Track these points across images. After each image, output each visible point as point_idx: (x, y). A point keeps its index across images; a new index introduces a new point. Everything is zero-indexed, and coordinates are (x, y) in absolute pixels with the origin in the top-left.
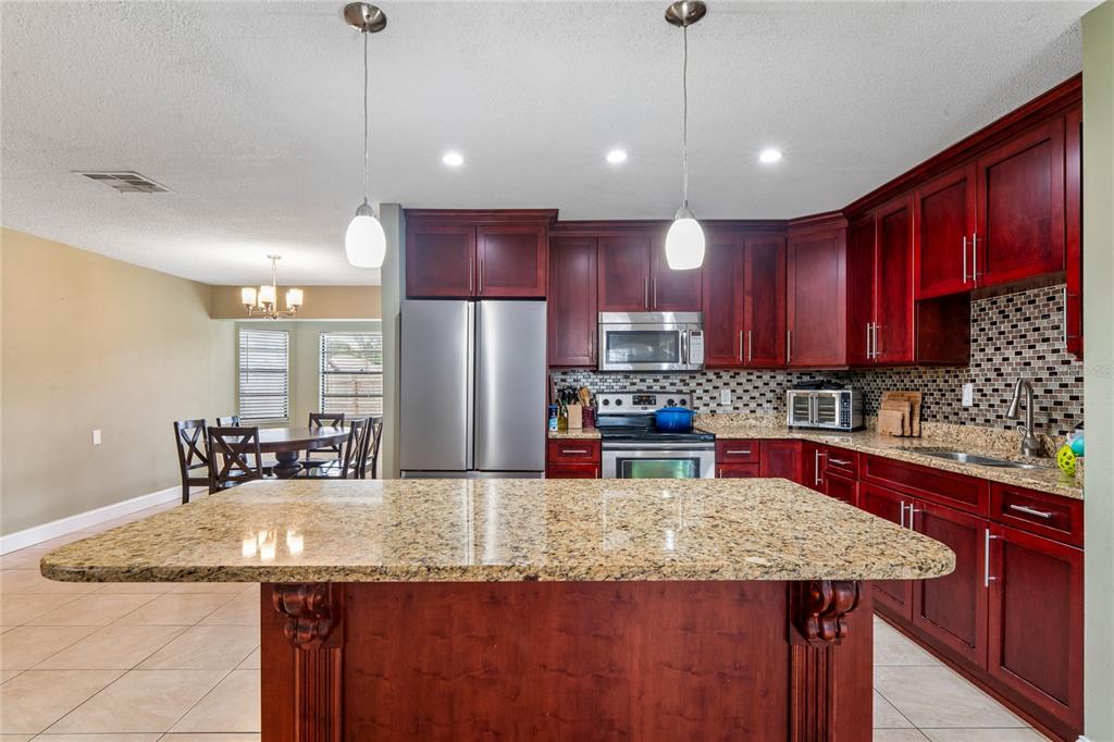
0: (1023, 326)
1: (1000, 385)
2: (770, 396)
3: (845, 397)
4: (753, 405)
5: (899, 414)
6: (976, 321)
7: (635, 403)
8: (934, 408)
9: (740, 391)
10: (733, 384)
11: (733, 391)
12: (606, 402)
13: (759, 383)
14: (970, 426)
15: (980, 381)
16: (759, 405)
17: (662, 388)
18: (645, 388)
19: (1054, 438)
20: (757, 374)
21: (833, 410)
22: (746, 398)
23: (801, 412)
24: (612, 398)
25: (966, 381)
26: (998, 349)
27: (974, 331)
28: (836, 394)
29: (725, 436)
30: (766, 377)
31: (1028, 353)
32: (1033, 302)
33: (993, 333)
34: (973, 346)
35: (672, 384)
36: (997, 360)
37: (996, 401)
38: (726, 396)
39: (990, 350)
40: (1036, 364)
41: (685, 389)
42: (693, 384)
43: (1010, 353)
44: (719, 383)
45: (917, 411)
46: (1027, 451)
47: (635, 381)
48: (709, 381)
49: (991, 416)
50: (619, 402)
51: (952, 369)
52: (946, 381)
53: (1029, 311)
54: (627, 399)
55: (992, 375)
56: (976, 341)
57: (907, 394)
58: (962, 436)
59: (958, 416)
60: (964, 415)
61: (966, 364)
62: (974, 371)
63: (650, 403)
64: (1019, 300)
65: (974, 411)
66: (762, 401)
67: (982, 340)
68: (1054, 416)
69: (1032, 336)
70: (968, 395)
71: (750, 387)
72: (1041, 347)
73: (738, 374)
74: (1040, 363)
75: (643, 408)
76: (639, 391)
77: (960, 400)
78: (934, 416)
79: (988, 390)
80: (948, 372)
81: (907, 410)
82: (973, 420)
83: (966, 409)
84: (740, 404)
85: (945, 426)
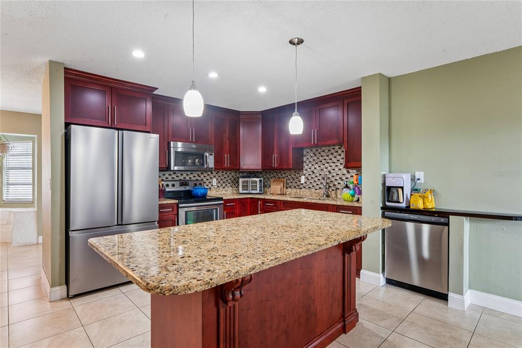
0: (321, 158)
1: (313, 176)
2: (229, 181)
3: (260, 181)
4: (224, 185)
5: (280, 187)
6: (305, 156)
7: (180, 185)
8: (290, 184)
9: (219, 179)
10: (217, 176)
11: (217, 179)
12: (168, 185)
13: (226, 176)
14: (304, 189)
15: (307, 175)
16: (226, 185)
17: (172, 178)
18: (182, 179)
19: (331, 192)
20: (225, 172)
21: (257, 186)
22: (221, 182)
23: (245, 187)
24: (170, 183)
25: (302, 175)
26: (313, 165)
27: (305, 159)
28: (257, 180)
29: (226, 198)
30: (228, 173)
31: (322, 166)
32: (324, 151)
33: (311, 160)
34: (304, 164)
35: (194, 176)
36: (313, 168)
37: (312, 181)
38: (214, 181)
39: (310, 165)
40: (325, 170)
41: (199, 178)
42: (202, 176)
43: (317, 166)
44: (212, 176)
45: (285, 185)
46: (325, 196)
47: (178, 175)
48: (208, 175)
49: (311, 186)
50: (173, 185)
51: (297, 171)
52: (295, 175)
53: (323, 154)
54: (177, 184)
55: (311, 173)
56: (305, 162)
57: (280, 180)
58: (301, 193)
59: (299, 186)
60: (301, 186)
61: (302, 170)
62: (305, 172)
63: (187, 185)
64: (320, 150)
65: (305, 185)
66: (227, 183)
67: (308, 162)
68: (330, 185)
69: (323, 161)
70: (303, 179)
71: (223, 178)
72: (327, 165)
73: (218, 172)
74: (326, 170)
75: (185, 188)
76: (180, 180)
77: (300, 181)
78: (290, 187)
79: (310, 178)
80: (295, 172)
81: (282, 185)
82: (304, 187)
83: (302, 184)
84: (219, 185)
85: (295, 190)
